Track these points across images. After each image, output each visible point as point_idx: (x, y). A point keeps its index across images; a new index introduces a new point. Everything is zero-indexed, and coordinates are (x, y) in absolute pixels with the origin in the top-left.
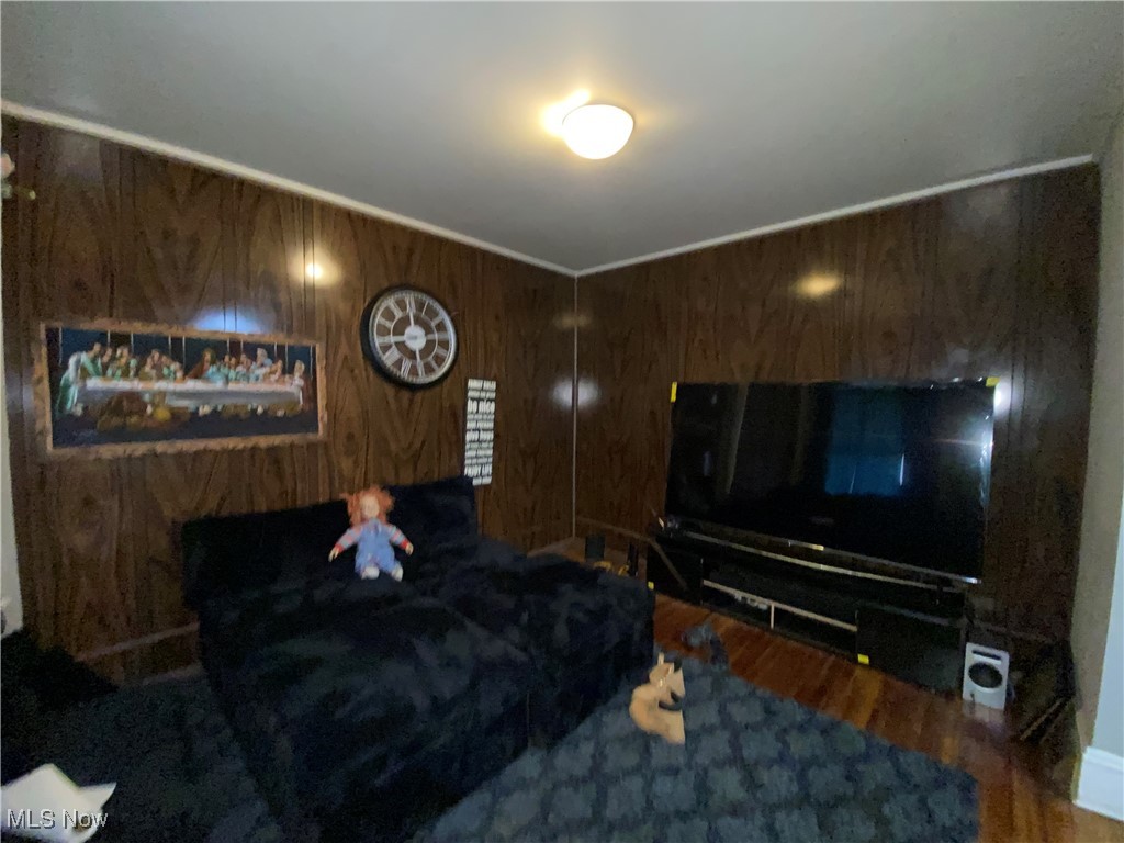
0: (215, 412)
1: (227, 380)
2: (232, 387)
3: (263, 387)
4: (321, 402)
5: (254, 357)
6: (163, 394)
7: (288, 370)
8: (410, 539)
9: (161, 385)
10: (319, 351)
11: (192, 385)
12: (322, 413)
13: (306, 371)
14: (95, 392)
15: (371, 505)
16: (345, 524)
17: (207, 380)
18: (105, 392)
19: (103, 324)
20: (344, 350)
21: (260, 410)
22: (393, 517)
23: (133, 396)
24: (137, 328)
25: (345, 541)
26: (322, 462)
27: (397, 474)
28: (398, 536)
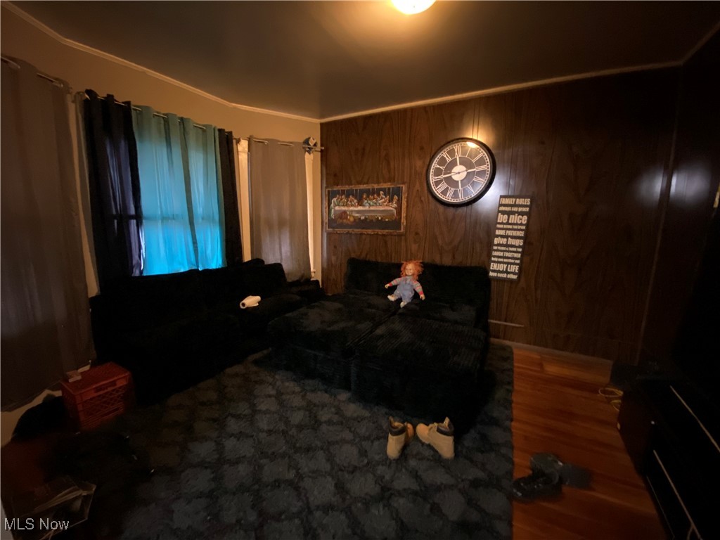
0: (366, 219)
1: (370, 205)
2: (372, 208)
3: (381, 208)
4: (404, 215)
5: (379, 195)
6: (352, 211)
7: (391, 201)
8: (425, 292)
9: (352, 208)
10: (404, 188)
11: (360, 208)
12: (403, 220)
13: (398, 200)
14: (337, 210)
15: (411, 269)
16: (398, 274)
17: (364, 206)
18: (339, 211)
19: (339, 188)
20: (417, 186)
21: (380, 218)
22: (421, 279)
23: (345, 212)
24: (347, 188)
25: (394, 283)
26: (403, 244)
27: (441, 258)
28: (419, 289)
